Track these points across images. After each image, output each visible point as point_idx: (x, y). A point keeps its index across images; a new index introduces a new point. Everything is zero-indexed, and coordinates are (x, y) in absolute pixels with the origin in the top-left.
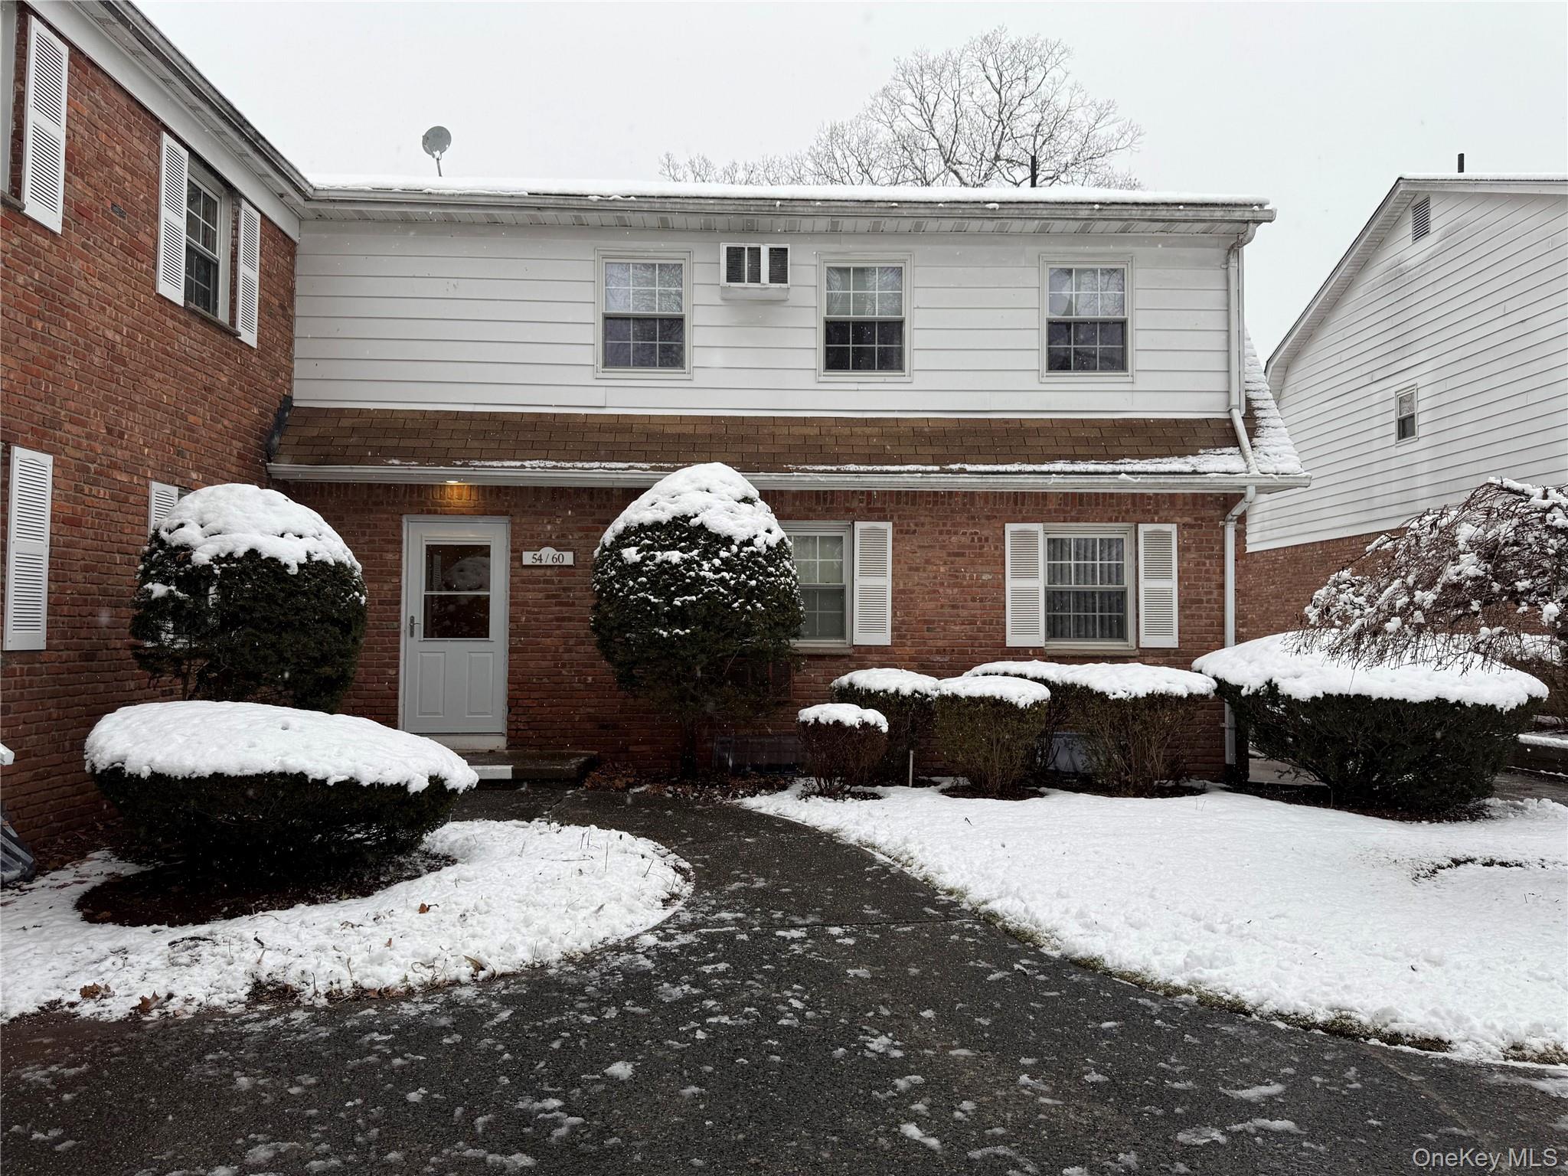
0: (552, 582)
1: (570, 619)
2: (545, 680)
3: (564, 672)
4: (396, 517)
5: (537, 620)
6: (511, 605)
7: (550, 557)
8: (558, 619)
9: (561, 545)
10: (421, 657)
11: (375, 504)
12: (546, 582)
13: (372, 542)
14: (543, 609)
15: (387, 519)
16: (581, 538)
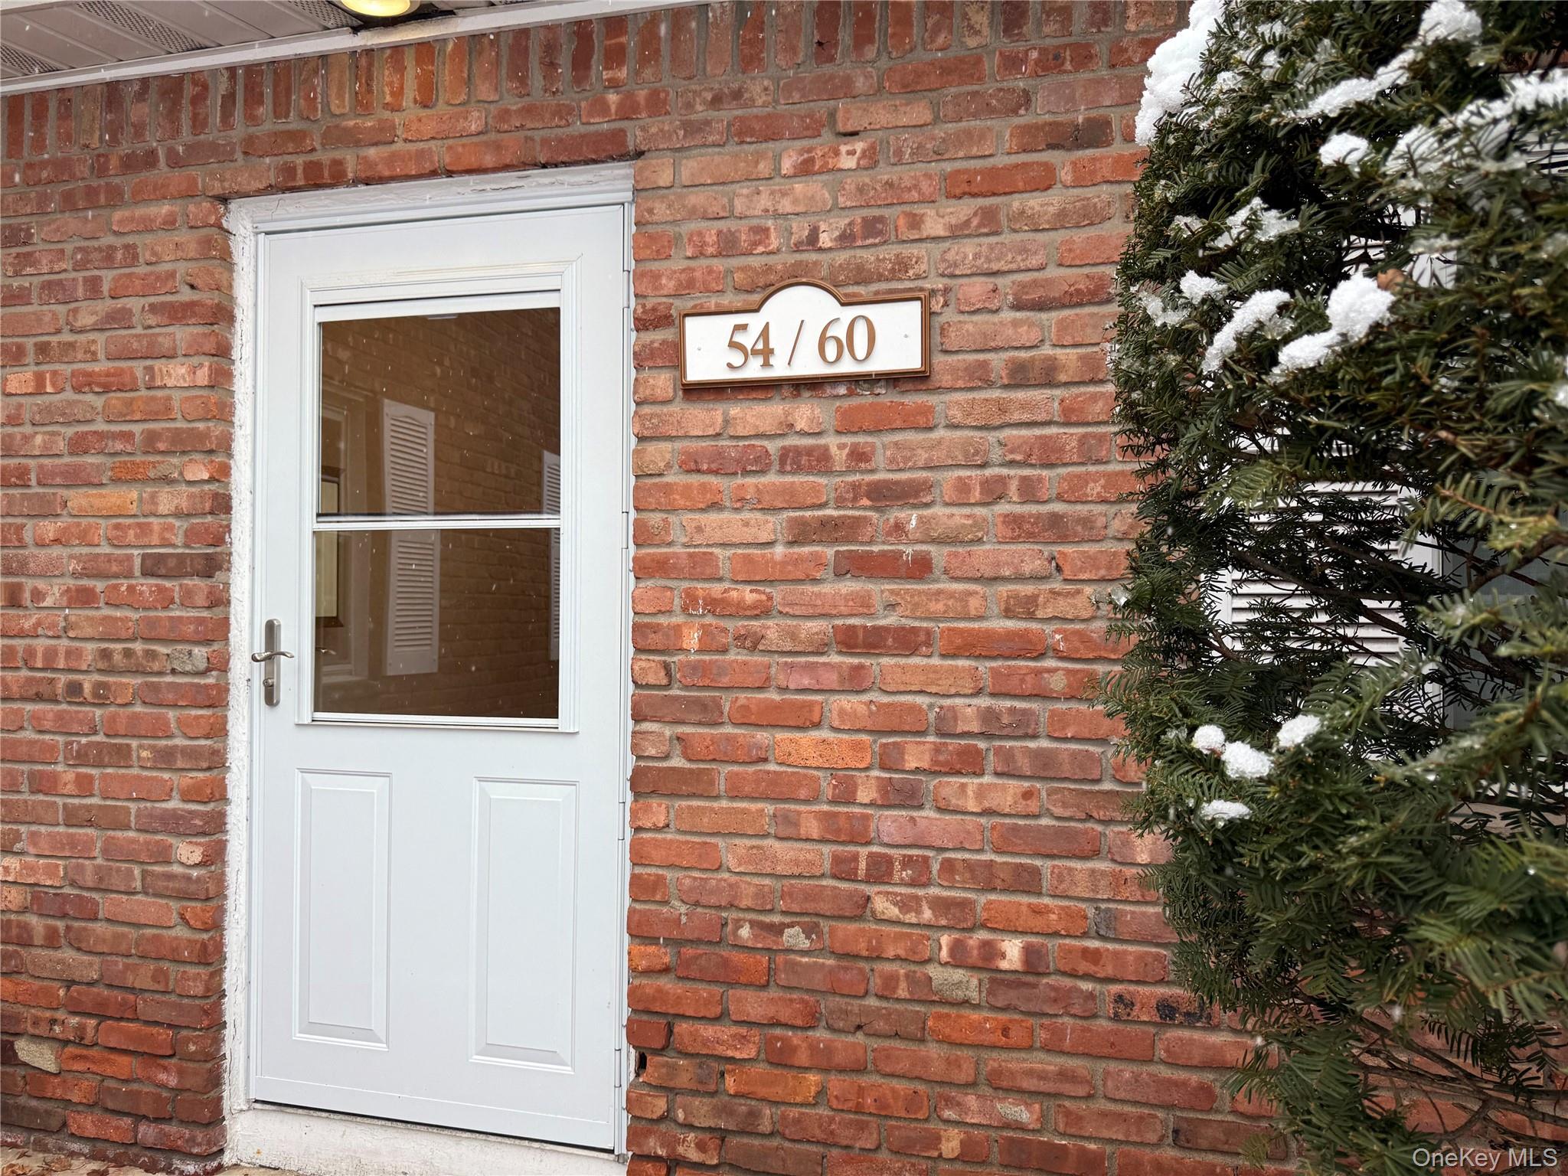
0: (820, 462)
1: (908, 642)
2: (795, 937)
3: (883, 906)
4: (200, 209)
5: (752, 642)
6: (642, 569)
7: (811, 339)
8: (849, 641)
9: (862, 276)
10: (308, 793)
11: (129, 164)
12: (792, 460)
13: (119, 319)
14: (777, 593)
15: (170, 223)
16: (957, 233)
